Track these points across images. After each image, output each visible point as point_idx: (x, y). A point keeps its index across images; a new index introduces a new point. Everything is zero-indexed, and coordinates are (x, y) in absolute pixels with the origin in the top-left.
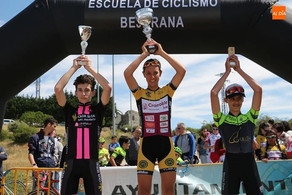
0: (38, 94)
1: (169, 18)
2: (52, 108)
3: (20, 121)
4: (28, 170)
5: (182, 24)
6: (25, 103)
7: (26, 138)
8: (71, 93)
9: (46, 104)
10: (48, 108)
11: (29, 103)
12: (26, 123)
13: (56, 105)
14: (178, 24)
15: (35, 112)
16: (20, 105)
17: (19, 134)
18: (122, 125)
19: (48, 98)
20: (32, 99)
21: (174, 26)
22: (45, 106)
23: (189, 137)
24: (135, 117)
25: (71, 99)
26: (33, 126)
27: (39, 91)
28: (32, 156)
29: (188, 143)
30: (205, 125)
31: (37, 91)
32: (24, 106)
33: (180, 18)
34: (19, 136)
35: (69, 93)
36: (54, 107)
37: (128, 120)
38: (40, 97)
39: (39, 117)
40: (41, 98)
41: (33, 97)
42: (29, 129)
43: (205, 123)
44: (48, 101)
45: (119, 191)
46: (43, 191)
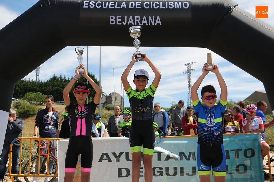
0: (38, 78)
1: (150, 17)
2: (49, 89)
3: (23, 100)
4: (31, 139)
5: (160, 22)
6: (27, 85)
7: (28, 113)
8: (65, 77)
9: (44, 86)
10: (46, 89)
11: (30, 85)
12: (28, 102)
13: (52, 87)
14: (157, 22)
15: (35, 92)
16: (23, 87)
17: (22, 111)
18: (107, 104)
19: (46, 81)
20: (33, 82)
21: (153, 24)
22: (43, 88)
23: (163, 114)
24: (117, 98)
25: (65, 82)
26: (33, 104)
27: (39, 76)
29: (162, 119)
30: (174, 105)
31: (37, 75)
32: (26, 88)
33: (158, 17)
34: (23, 112)
35: (63, 78)
36: (51, 89)
37: (111, 101)
38: (39, 80)
39: (39, 97)
40: (40, 81)
41: (34, 80)
42: (31, 107)
43: (174, 103)
44: (46, 84)
45: (105, 157)
46: (44, 156)
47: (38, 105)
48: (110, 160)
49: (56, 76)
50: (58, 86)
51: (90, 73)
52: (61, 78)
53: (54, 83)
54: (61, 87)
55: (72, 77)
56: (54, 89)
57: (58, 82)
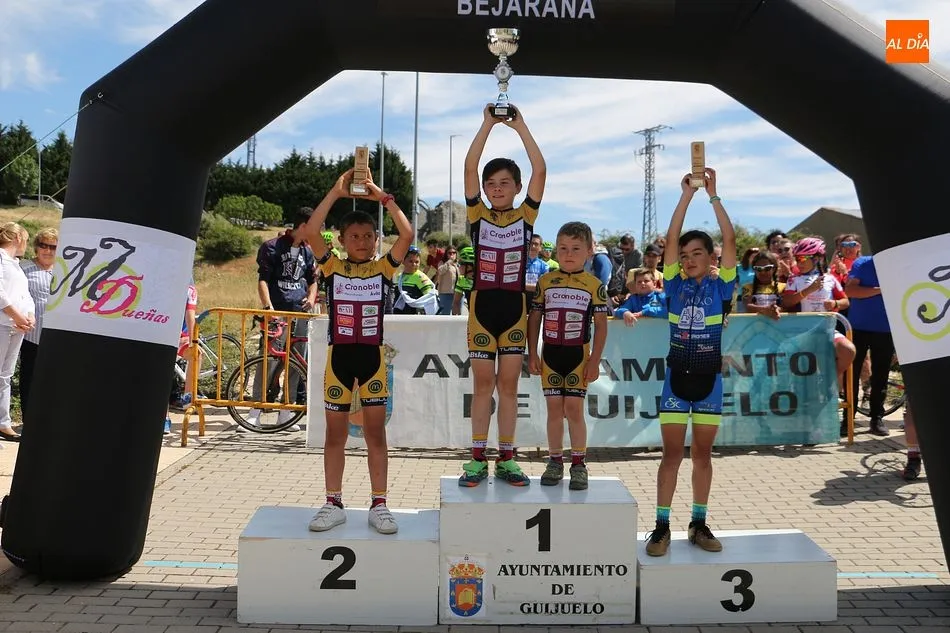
0: (251, 157)
2: (281, 189)
3: (214, 215)
4: (244, 313)
6: (224, 178)
7: (227, 250)
8: (321, 158)
9: (267, 180)
10: (270, 188)
11: (232, 176)
12: (227, 219)
13: (289, 183)
15: (245, 196)
16: (214, 180)
17: (213, 242)
18: (429, 233)
19: (272, 167)
20: (239, 170)
22: (266, 185)
24: (457, 215)
25: (322, 171)
26: (240, 226)
27: (254, 152)
28: (264, 284)
30: (606, 239)
31: (249, 152)
32: (222, 183)
34: (214, 246)
35: (317, 160)
36: (285, 187)
37: (442, 222)
38: (255, 164)
39: (254, 208)
40: (258, 167)
41: (241, 164)
42: (235, 233)
43: (606, 233)
44: (272, 175)
45: (431, 365)
46: (275, 357)
47: (252, 228)
48: (443, 373)
49: (298, 153)
50: (303, 180)
51: (389, 148)
52: (311, 159)
53: (292, 172)
54: (311, 184)
55: (340, 157)
56: (295, 187)
57: (304, 170)
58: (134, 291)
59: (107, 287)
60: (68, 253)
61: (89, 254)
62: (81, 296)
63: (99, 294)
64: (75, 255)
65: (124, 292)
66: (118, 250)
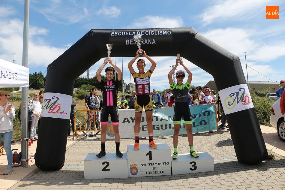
1: (149, 40)
2: (94, 82)
3: (80, 89)
4: (85, 111)
5: (155, 42)
6: (82, 81)
10: (92, 83)
12: (83, 90)
14: (153, 42)
15: (87, 84)
16: (80, 81)
17: (80, 95)
18: (127, 90)
19: (93, 78)
20: (85, 79)
21: (151, 44)
23: (158, 95)
24: (133, 86)
26: (86, 91)
28: (87, 104)
29: (157, 98)
31: (87, 75)
33: (154, 40)
37: (130, 88)
39: (89, 87)
40: (90, 78)
42: (85, 93)
44: (93, 80)
45: (126, 120)
46: (92, 120)
47: (89, 91)
48: (129, 122)
58: (59, 108)
59: (54, 107)
60: (46, 100)
61: (50, 100)
62: (48, 109)
63: (52, 109)
64: (47, 100)
65: (57, 108)
66: (56, 99)
